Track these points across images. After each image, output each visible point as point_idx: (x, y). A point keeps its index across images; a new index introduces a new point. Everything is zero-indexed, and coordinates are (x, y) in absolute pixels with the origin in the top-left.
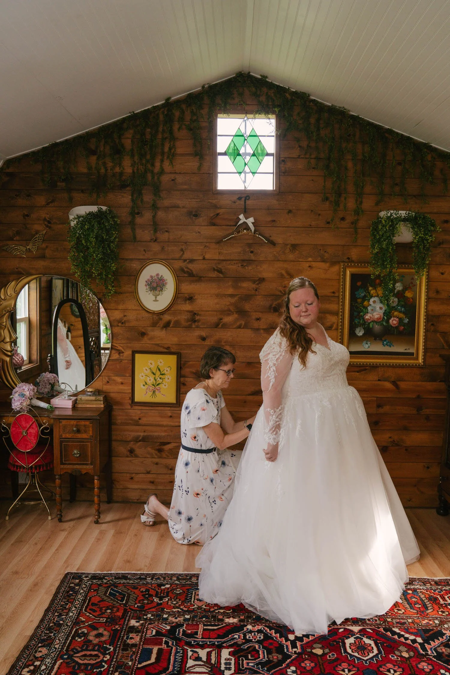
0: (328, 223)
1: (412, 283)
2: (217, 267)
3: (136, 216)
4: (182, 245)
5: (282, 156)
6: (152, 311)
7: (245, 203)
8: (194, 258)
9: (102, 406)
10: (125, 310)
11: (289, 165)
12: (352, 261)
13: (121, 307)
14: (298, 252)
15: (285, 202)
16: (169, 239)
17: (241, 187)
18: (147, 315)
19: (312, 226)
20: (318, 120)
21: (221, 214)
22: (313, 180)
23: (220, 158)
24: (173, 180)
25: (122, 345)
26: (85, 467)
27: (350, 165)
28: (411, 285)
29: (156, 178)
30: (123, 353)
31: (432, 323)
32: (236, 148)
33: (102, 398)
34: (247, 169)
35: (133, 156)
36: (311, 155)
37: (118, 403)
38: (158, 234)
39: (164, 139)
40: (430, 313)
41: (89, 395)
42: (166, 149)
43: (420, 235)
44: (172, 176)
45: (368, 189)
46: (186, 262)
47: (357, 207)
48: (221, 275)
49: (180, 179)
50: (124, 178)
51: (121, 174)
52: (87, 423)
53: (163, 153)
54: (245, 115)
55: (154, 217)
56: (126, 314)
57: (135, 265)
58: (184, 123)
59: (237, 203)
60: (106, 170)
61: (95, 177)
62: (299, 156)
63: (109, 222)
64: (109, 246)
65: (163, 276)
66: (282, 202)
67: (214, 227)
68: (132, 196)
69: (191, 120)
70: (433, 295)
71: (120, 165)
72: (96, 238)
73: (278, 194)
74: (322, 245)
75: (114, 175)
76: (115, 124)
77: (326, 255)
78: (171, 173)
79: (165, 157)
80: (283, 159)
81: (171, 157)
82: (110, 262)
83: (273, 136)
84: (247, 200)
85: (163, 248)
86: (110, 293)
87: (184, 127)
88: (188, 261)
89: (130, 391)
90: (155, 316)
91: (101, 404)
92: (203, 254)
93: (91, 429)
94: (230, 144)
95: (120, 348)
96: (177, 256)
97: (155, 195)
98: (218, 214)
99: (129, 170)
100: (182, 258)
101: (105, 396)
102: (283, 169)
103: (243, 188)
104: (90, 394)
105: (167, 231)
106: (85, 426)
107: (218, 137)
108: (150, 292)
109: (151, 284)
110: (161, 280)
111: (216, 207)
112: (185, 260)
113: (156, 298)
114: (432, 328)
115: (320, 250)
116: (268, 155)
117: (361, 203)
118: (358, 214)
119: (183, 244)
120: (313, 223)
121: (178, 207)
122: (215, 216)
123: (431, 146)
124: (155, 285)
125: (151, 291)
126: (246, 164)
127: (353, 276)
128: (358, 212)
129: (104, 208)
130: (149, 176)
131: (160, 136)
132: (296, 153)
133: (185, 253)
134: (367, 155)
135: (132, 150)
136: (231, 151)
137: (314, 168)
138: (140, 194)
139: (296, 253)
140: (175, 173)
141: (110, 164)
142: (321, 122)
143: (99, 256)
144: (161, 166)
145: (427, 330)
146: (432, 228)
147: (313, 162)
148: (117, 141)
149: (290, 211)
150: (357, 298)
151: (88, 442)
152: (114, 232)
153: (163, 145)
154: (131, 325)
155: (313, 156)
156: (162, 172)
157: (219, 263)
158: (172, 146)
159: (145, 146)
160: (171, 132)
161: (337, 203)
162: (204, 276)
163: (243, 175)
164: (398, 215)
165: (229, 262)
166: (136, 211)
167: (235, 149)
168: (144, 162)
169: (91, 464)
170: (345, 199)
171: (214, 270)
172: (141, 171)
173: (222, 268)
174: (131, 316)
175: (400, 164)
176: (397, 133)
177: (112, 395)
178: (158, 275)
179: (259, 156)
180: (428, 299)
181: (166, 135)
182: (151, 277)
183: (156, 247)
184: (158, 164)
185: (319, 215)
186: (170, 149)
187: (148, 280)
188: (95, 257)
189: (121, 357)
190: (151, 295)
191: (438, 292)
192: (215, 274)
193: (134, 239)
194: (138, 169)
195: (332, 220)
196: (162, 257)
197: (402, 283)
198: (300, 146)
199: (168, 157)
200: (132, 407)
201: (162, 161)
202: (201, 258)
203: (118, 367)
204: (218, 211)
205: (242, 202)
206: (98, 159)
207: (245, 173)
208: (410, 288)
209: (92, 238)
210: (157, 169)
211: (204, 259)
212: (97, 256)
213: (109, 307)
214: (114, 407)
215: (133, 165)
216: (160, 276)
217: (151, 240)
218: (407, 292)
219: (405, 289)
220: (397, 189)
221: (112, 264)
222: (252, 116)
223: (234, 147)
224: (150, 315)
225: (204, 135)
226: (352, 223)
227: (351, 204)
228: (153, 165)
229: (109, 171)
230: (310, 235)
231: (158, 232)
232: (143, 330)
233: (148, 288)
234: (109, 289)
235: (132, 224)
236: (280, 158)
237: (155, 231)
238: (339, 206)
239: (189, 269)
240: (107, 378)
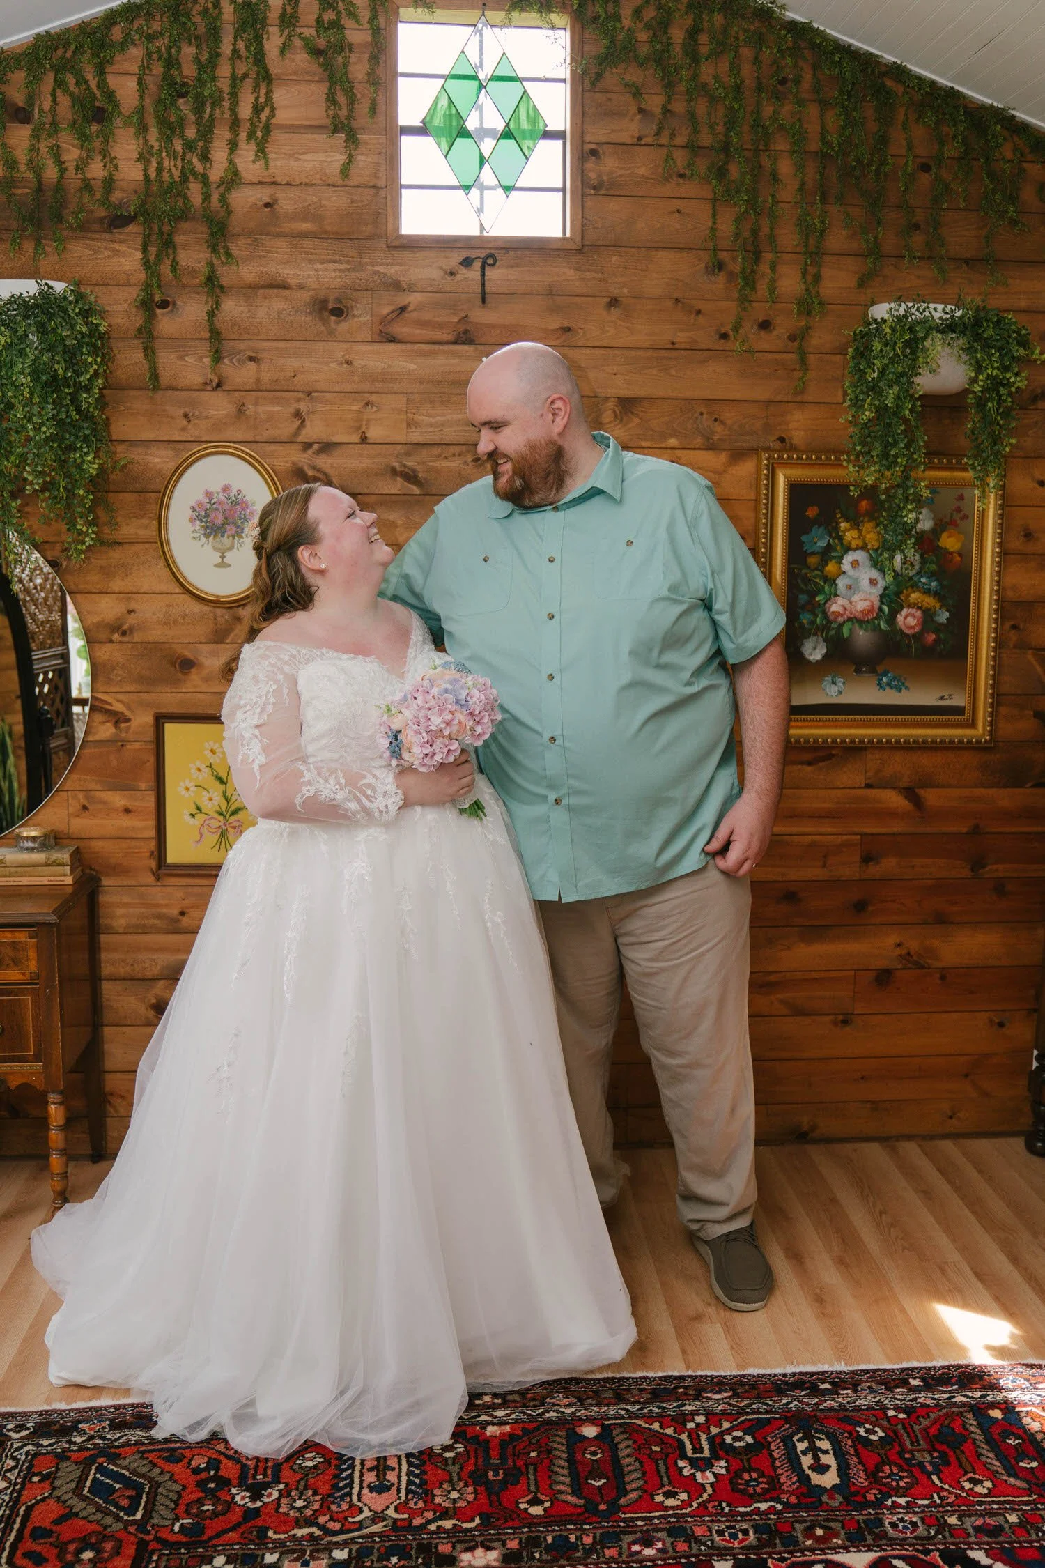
0: (724, 336)
1: (959, 510)
2: (405, 466)
3: (158, 311)
4: (299, 400)
5: (588, 138)
6: (213, 596)
7: (483, 275)
8: (335, 439)
9: (69, 880)
10: (129, 594)
11: (610, 165)
12: (793, 449)
13: (117, 584)
14: (637, 420)
15: (600, 276)
16: (258, 381)
17: (468, 228)
18: (197, 608)
19: (677, 346)
20: (693, 33)
21: (409, 309)
22: (679, 211)
23: (406, 142)
24: (267, 205)
25: (121, 697)
26: (16, 1066)
27: (785, 167)
28: (957, 517)
29: (215, 197)
30: (128, 720)
31: (1012, 623)
32: (454, 111)
33: (65, 856)
34: (487, 176)
35: (143, 128)
36: (672, 136)
37: (117, 869)
38: (227, 367)
39: (236, 81)
40: (1010, 594)
41: (27, 849)
42: (245, 111)
43: (989, 371)
44: (264, 194)
45: (837, 239)
46: (310, 452)
47: (807, 290)
48: (416, 490)
49: (288, 202)
50: (116, 196)
51: (109, 184)
52: (21, 936)
53: (235, 124)
54: (480, 13)
55: (211, 315)
56: (133, 605)
57: (157, 460)
58: (299, 30)
59: (459, 277)
60: (63, 171)
61: (27, 191)
62: (640, 138)
63: (73, 328)
64: (74, 399)
65: (244, 492)
66: (588, 275)
67: (392, 346)
68: (145, 251)
69: (319, 21)
70: (1016, 543)
71: (105, 154)
72: (35, 374)
73: (580, 251)
74: (708, 402)
75: (87, 186)
76: (84, 29)
77: (718, 428)
78: (260, 183)
79: (243, 135)
80: (593, 146)
81: (259, 134)
82: (81, 448)
83: (564, 81)
84: (487, 268)
85: (241, 410)
86: (83, 542)
87: (297, 42)
88: (316, 447)
89: (152, 833)
90: (219, 612)
91: (65, 875)
92: (359, 428)
93: (32, 954)
94: (437, 98)
95: (118, 707)
96: (286, 429)
97: (214, 248)
98: (403, 309)
99: (131, 172)
100: (300, 439)
101: (77, 851)
102: (593, 175)
103: (475, 232)
104: (30, 844)
105: (251, 359)
106: (14, 945)
107: (401, 81)
108: (203, 539)
109: (207, 515)
110: (237, 503)
111: (396, 286)
112: (307, 446)
113: (223, 557)
114: (1013, 637)
115: (702, 414)
116: (547, 135)
117: (817, 278)
118: (809, 313)
119: (300, 395)
120: (681, 337)
121: (285, 286)
122: (394, 315)
123: (1013, 117)
124: (219, 520)
125: (207, 536)
126: (483, 161)
127: (795, 489)
128: (808, 305)
129: (59, 287)
130: (195, 191)
131: (224, 70)
132: (630, 128)
133: (308, 423)
134: (834, 139)
135: (140, 110)
136: (438, 121)
137: (681, 176)
138: (168, 244)
139: (631, 425)
140: (274, 183)
141: (72, 154)
142: (703, 38)
143: (44, 429)
144: (231, 162)
145: (1000, 644)
146: (1022, 352)
147: (680, 158)
148: (93, 84)
149: (613, 302)
150: (806, 554)
151: (23, 992)
152: (90, 360)
153: (234, 95)
154: (151, 639)
155: (679, 141)
156: (233, 179)
157: (408, 454)
158: (262, 100)
159: (181, 100)
160: (259, 58)
161: (749, 281)
162: (366, 491)
163: (475, 192)
164: (927, 313)
165: (436, 451)
166: (157, 299)
167: (450, 115)
168: (178, 147)
169: (37, 1058)
170: (773, 267)
171: (394, 472)
172: (172, 176)
173: (419, 468)
174: (149, 610)
175: (925, 168)
176: (919, 78)
177: (97, 845)
178: (226, 489)
179: (524, 138)
180: (1005, 555)
181: (242, 69)
182: (209, 495)
183: (218, 406)
184: (220, 156)
185: (699, 312)
186: (257, 110)
187: (200, 504)
188: (31, 434)
189: (123, 735)
190: (208, 548)
191: (1028, 535)
192: (396, 487)
193: (155, 381)
194: (160, 170)
195: (736, 329)
196: (240, 436)
197: (931, 510)
198: (641, 111)
199: (251, 135)
200: (158, 879)
201: (233, 145)
202: (355, 438)
203: (115, 763)
204: (403, 299)
205: (474, 274)
206: (35, 135)
207: (483, 188)
208: (953, 523)
209: (22, 372)
210: (217, 171)
211: (364, 440)
212: (37, 430)
213: (82, 587)
214: (105, 881)
215: (143, 158)
216: (234, 492)
217: (206, 384)
218: (945, 535)
219: (941, 526)
220: (918, 239)
221: (87, 454)
222: (499, 16)
223: (449, 107)
224: (207, 609)
225: (358, 69)
226: (792, 338)
227: (790, 282)
228: (205, 157)
229: (71, 173)
230: (673, 372)
231: (226, 361)
232: (188, 654)
233: (198, 528)
234: (80, 533)
235: (147, 335)
236: (583, 142)
237: (217, 358)
238: (754, 289)
239: (319, 470)
240: (80, 795)
